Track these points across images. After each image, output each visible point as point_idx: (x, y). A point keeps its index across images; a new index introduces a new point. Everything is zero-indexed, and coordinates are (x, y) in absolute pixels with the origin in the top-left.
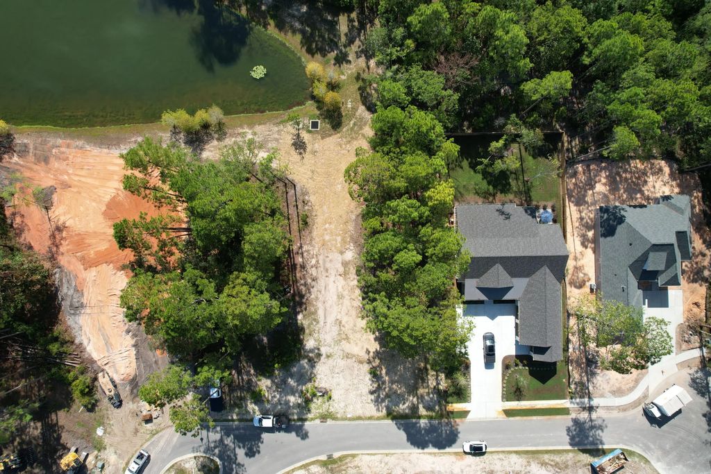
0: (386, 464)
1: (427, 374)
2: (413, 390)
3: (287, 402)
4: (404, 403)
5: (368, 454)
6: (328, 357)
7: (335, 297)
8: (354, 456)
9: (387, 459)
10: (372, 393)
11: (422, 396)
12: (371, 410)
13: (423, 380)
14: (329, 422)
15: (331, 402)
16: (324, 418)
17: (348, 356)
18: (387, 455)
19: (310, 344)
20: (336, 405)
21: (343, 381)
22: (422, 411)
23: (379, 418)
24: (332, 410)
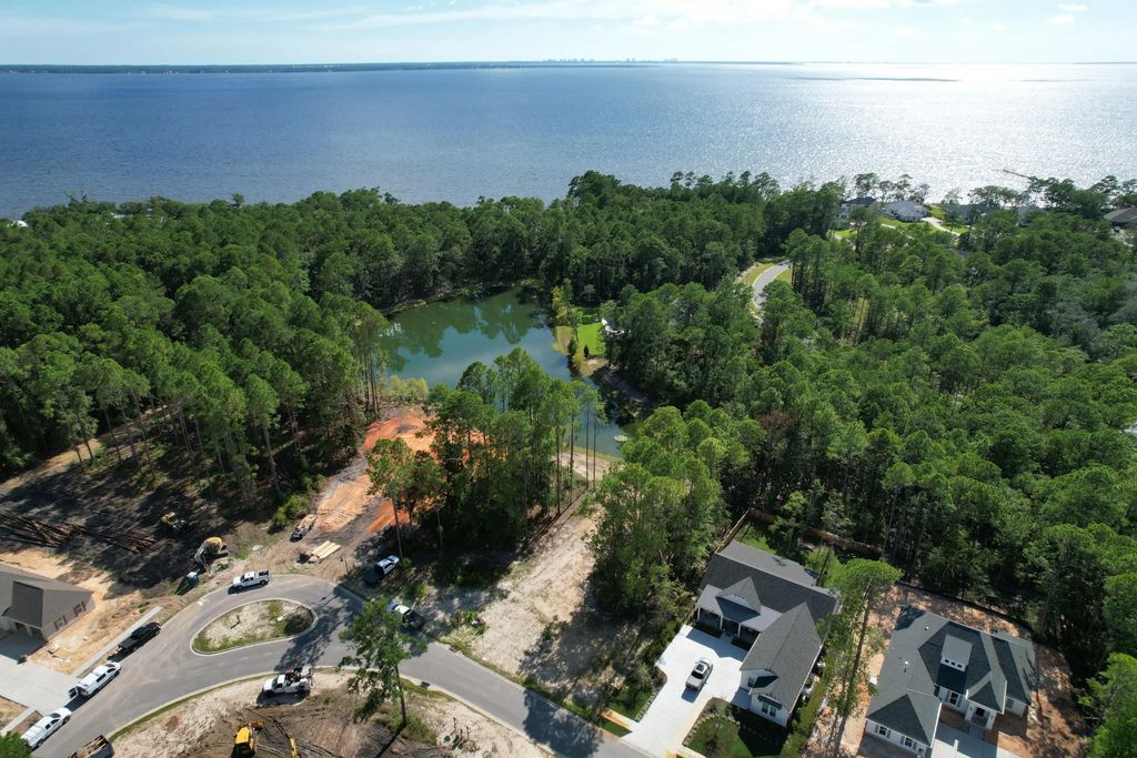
0: (480, 729)
1: (604, 669)
2: (576, 673)
3: (434, 615)
4: (555, 681)
5: (468, 707)
6: (513, 601)
7: (563, 565)
8: (450, 699)
9: (485, 724)
10: (527, 653)
11: (580, 688)
12: (513, 667)
13: (595, 671)
14: (459, 654)
15: (478, 637)
16: (455, 647)
17: (533, 610)
18: (489, 720)
19: (504, 584)
20: (480, 642)
21: (508, 626)
22: (569, 700)
23: (514, 680)
24: (473, 644)
